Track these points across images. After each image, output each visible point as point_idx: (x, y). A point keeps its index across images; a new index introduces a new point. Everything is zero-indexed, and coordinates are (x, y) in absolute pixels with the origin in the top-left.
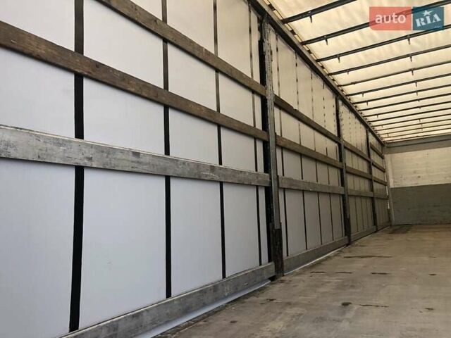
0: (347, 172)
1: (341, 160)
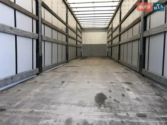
0: (69, 37)
1: (67, 32)
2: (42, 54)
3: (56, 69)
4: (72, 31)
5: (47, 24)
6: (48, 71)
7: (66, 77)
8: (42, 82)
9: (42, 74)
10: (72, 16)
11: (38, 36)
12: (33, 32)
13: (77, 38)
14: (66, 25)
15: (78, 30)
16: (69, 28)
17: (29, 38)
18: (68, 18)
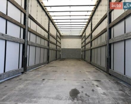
0: (50, 42)
1: (48, 39)
2: (27, 56)
3: (38, 68)
4: (53, 38)
5: (32, 32)
6: (31, 70)
7: (46, 76)
8: (26, 79)
9: (26, 73)
10: (53, 26)
11: (24, 41)
12: (20, 38)
13: (57, 43)
14: (48, 33)
15: (58, 37)
16: (50, 35)
17: (17, 42)
18: (50, 27)
